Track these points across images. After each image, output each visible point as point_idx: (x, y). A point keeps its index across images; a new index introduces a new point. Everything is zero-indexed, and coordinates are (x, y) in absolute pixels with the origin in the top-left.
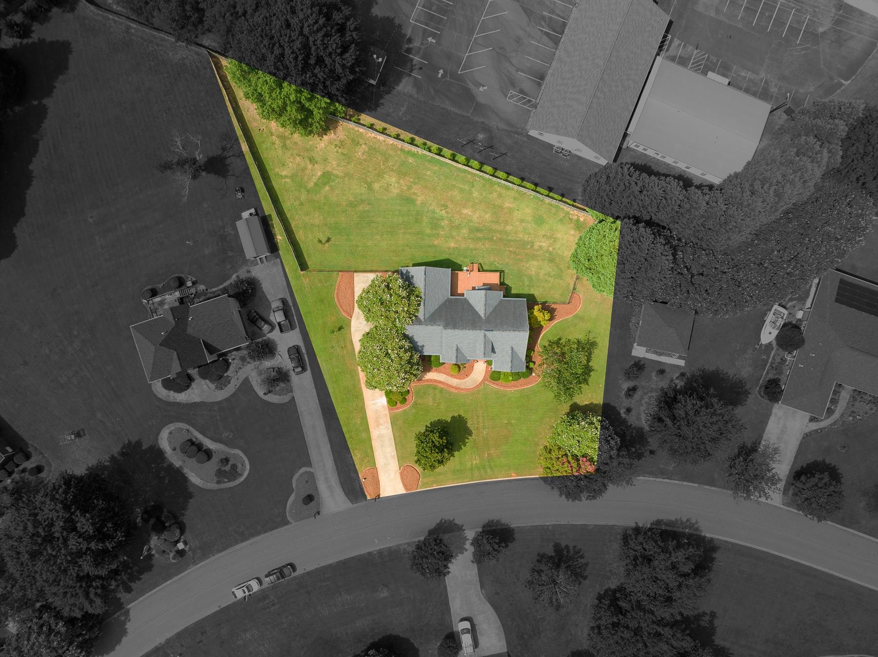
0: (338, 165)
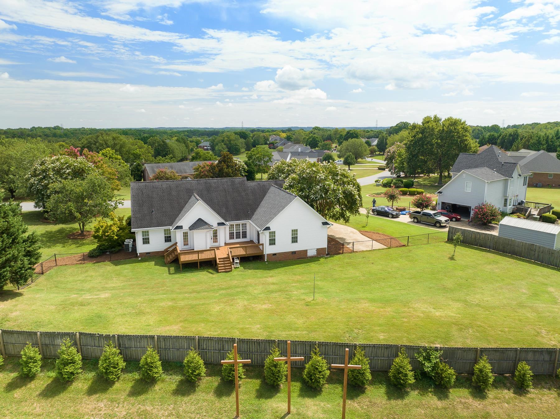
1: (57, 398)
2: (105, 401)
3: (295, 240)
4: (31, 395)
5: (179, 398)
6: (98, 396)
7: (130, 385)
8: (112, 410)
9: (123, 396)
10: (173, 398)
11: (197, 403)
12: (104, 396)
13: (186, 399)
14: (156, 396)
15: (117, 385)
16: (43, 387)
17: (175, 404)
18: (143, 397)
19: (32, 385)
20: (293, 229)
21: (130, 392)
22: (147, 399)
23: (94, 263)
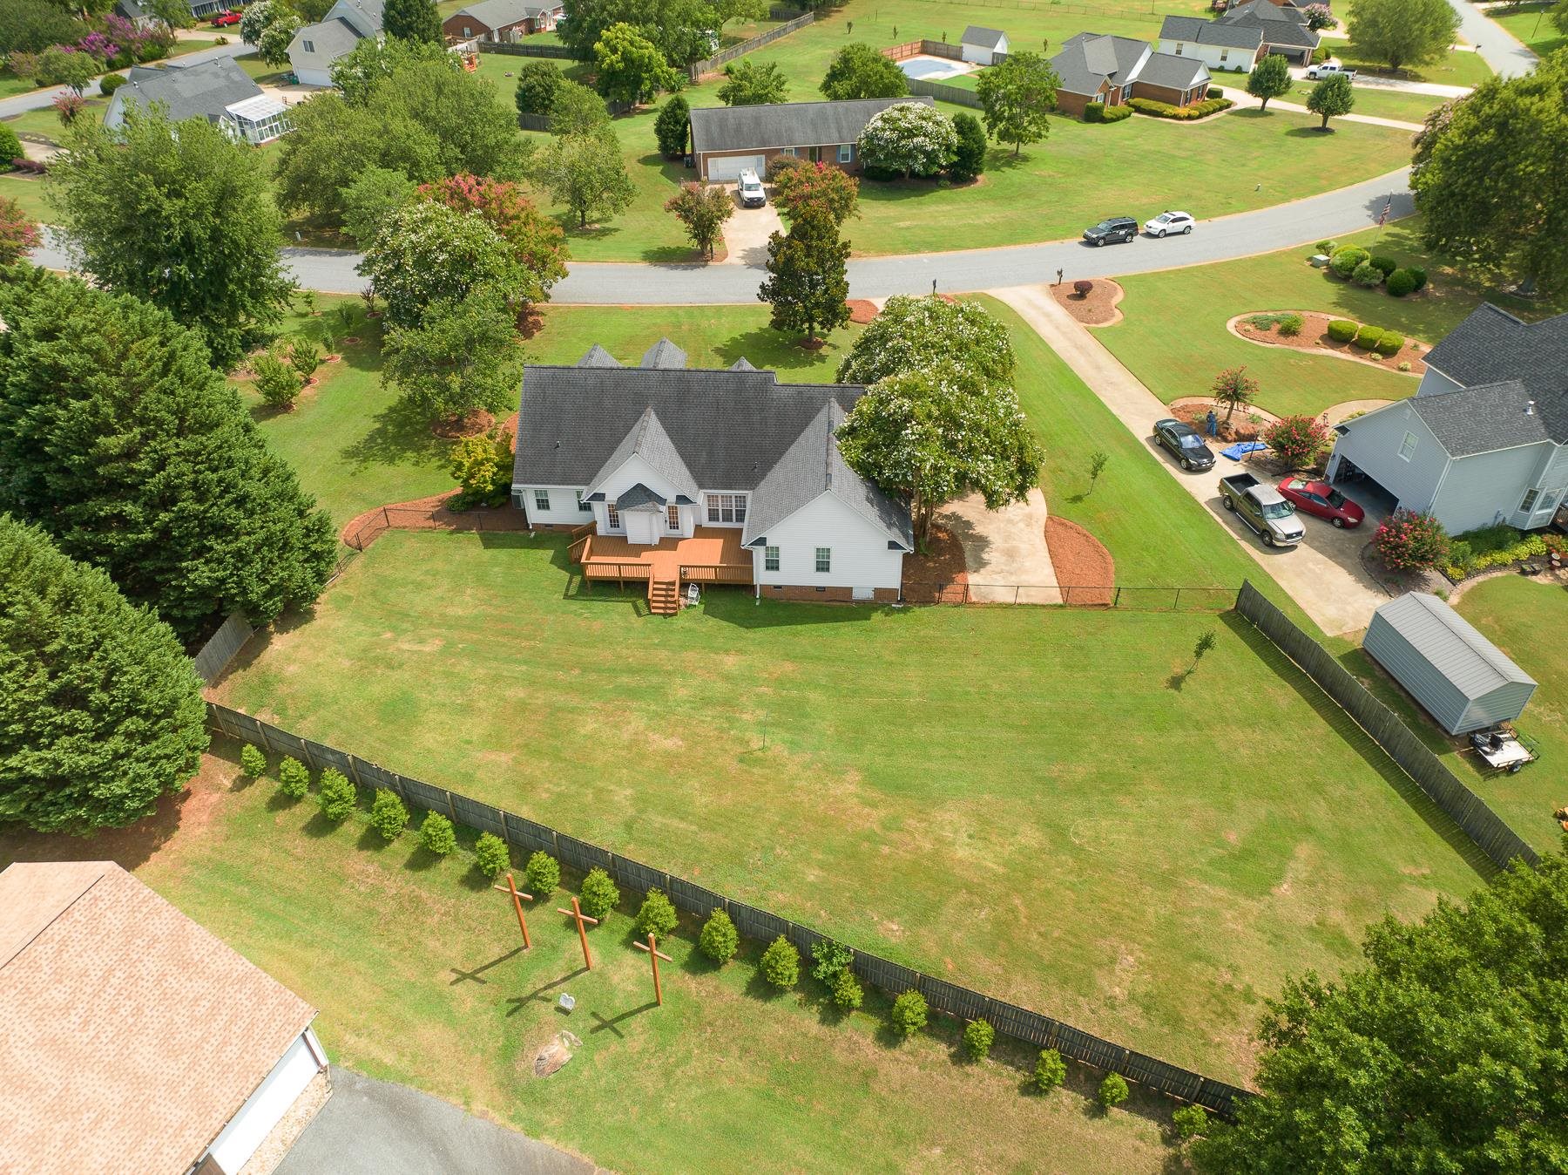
0: (1212, 916)
1: (322, 840)
2: (376, 864)
3: (823, 566)
4: (294, 823)
5: (466, 891)
6: (369, 853)
7: (412, 849)
8: (382, 881)
9: (398, 864)
10: (458, 889)
11: (486, 908)
12: (376, 856)
13: (474, 895)
14: (439, 879)
15: (396, 845)
16: (309, 819)
17: (458, 899)
18: (422, 874)
19: (297, 809)
20: (821, 546)
21: (409, 861)
22: (426, 879)
23: (452, 533)
